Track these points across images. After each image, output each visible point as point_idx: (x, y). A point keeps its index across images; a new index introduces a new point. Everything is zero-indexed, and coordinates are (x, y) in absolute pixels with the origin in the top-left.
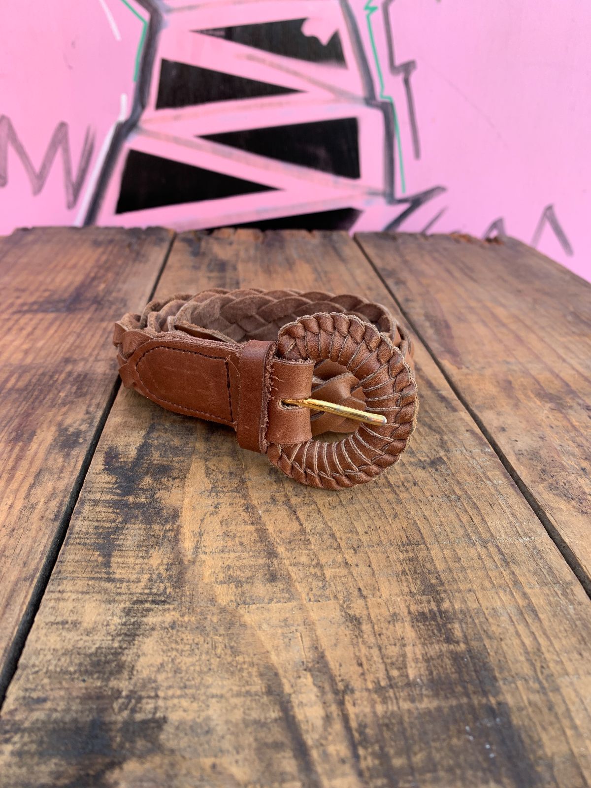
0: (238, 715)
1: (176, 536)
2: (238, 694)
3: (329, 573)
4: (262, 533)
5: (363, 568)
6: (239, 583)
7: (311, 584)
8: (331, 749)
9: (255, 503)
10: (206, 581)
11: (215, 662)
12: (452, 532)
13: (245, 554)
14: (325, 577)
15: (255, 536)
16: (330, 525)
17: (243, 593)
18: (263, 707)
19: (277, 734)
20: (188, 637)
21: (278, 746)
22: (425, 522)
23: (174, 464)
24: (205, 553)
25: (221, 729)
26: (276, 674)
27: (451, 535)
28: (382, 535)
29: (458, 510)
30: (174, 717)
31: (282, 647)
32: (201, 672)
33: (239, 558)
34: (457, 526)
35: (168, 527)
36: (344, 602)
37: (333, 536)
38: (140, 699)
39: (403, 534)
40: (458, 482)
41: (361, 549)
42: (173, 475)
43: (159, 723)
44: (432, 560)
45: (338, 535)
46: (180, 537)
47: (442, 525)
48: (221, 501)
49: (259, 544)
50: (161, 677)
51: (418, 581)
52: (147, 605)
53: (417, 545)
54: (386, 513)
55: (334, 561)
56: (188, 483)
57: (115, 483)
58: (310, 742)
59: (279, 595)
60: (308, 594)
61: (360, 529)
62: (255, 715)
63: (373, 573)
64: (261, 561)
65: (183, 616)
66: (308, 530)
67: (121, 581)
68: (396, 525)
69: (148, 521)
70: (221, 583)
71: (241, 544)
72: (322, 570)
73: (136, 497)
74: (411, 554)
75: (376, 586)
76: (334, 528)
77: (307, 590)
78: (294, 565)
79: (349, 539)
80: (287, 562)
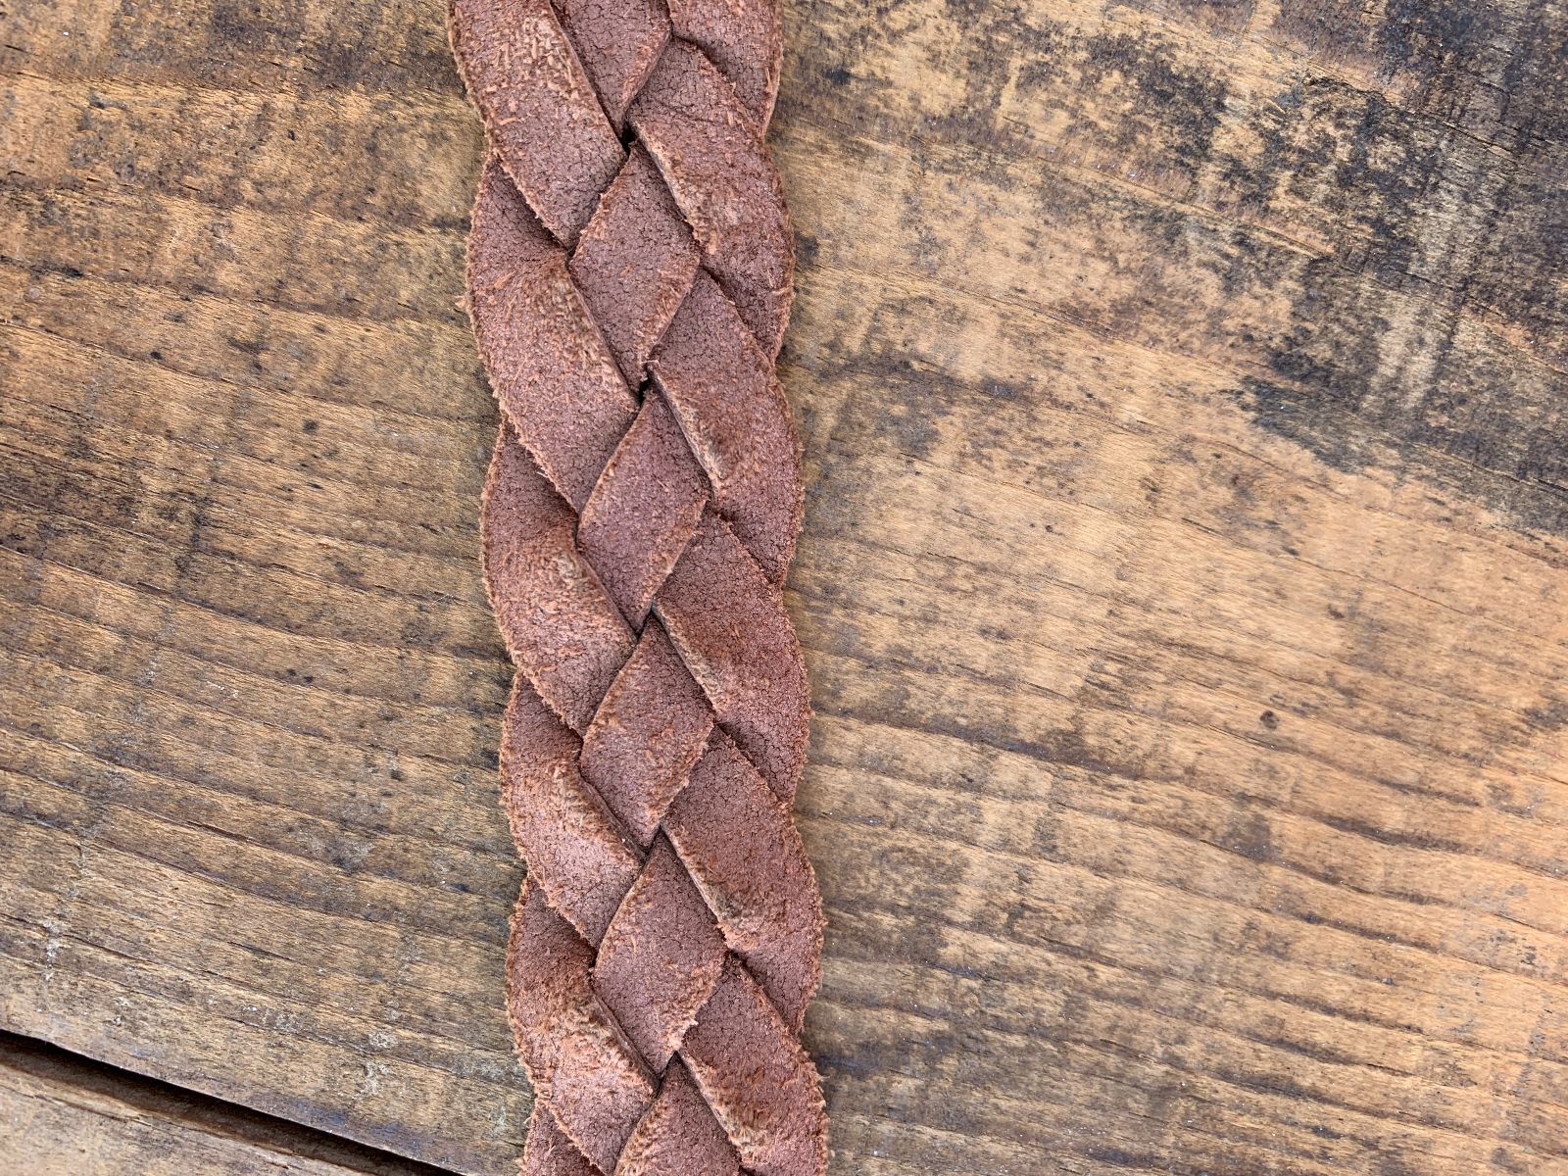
3: (184, 217)
5: (151, 332)
7: (156, 135)
12: (187, 721)
14: (169, 192)
16: (399, 324)
22: (275, 661)
27: (180, 708)
28: (282, 475)
29: (289, 817)
34: (210, 760)
36: (48, 203)
37: (347, 308)
39: (252, 549)
40: (436, 928)
44: (96, 573)
45: (334, 325)
47: (238, 711)
49: (401, 40)
51: (27, 471)
53: (182, 567)
54: (378, 555)
55: (224, 253)
59: (152, 18)
60: (124, 109)
61: (335, 415)
63: (122, 352)
64: (317, 17)
66: (406, 235)
68: (304, 552)
72: (201, 198)
74: (146, 518)
75: (70, 332)
76: (377, 331)
77: (142, 112)
78: (264, 117)
79: (307, 356)
80: (283, 102)
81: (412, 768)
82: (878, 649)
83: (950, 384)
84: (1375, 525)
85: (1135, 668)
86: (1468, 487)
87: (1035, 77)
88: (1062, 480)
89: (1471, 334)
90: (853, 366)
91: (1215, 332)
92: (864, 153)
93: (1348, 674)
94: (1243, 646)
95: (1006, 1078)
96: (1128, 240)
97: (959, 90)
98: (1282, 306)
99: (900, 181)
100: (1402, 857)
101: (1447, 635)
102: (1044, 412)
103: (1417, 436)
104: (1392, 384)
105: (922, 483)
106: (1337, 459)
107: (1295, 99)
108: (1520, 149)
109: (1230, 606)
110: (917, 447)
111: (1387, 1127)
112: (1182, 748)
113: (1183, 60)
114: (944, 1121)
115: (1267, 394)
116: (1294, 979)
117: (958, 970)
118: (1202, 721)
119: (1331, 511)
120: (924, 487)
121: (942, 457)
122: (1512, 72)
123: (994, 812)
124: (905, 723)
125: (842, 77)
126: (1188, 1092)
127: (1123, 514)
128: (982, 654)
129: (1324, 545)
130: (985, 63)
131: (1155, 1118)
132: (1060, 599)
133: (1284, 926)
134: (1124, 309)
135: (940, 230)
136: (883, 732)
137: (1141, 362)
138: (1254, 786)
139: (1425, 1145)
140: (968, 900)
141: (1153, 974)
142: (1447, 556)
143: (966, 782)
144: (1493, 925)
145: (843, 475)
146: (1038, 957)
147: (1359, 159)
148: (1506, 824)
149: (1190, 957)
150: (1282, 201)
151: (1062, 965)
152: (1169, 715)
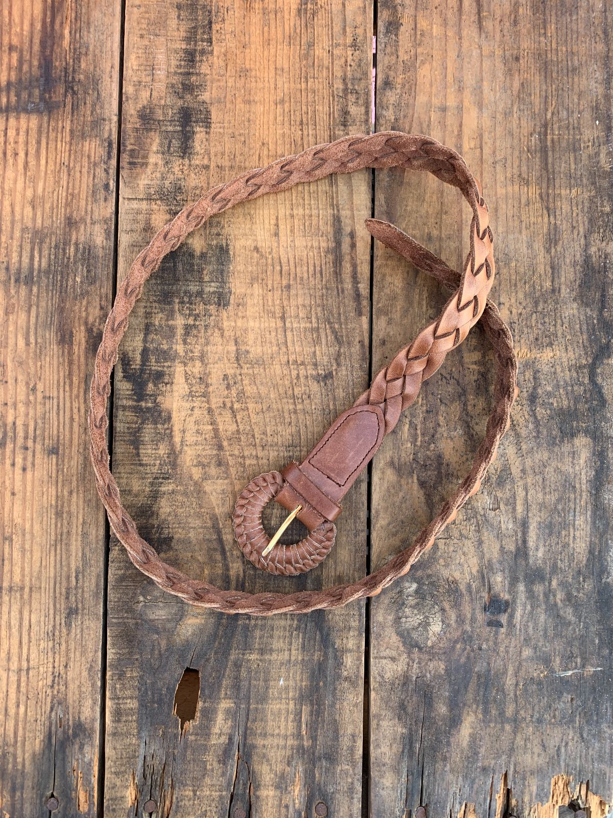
0: (201, 536)
1: (171, 433)
2: (202, 527)
3: (248, 462)
4: (216, 431)
5: (265, 461)
6: (204, 466)
7: (238, 469)
8: (235, 552)
9: (213, 406)
10: (188, 464)
11: (192, 511)
13: (207, 447)
14: (245, 465)
15: (212, 434)
16: (253, 428)
17: (205, 473)
18: (210, 534)
19: (215, 545)
20: (180, 498)
21: (215, 550)
23: (165, 369)
24: (187, 445)
25: (194, 542)
26: (217, 519)
28: (279, 437)
30: (176, 537)
31: (221, 505)
32: (186, 516)
33: (204, 449)
35: (166, 426)
37: (253, 436)
38: (162, 528)
39: (290, 438)
41: (267, 448)
42: (166, 381)
43: (171, 539)
45: (256, 436)
46: (173, 433)
48: (195, 405)
49: (214, 440)
50: (170, 518)
52: (160, 480)
53: (296, 447)
54: (286, 421)
55: (251, 455)
56: (175, 388)
57: (132, 390)
58: (227, 549)
59: (222, 475)
61: (269, 433)
62: (207, 537)
64: (215, 452)
65: (177, 486)
66: (241, 430)
67: (146, 465)
68: (289, 431)
69: (155, 423)
70: (196, 466)
71: (205, 439)
72: (245, 460)
73: (146, 403)
74: (291, 454)
76: (255, 430)
77: (235, 472)
78: (231, 455)
79: (262, 439)
80: (228, 453)
81: (313, 407)
82: (277, 348)
83: (237, 350)
84: (238, 284)
85: (269, 312)
86: (228, 272)
87: (192, 352)
88: (246, 330)
89: (207, 278)
90: (239, 364)
91: (218, 316)
92: (209, 372)
93: (260, 281)
94: (261, 298)
95: (331, 312)
96: (210, 332)
97: (197, 361)
98: (211, 307)
99: (212, 366)
100: (284, 265)
101: (250, 269)
102: (237, 336)
103: (223, 282)
104: (217, 288)
105: (252, 350)
106: (230, 293)
107: (182, 314)
108: (179, 280)
109: (256, 301)
110: (248, 352)
111: (322, 254)
112: (278, 302)
113: (183, 332)
114: (340, 319)
115: (224, 306)
116: (305, 275)
117: (318, 324)
118: (273, 300)
119: (238, 291)
120: (253, 349)
121: (248, 348)
122: (169, 285)
123: (295, 325)
124: (286, 341)
125: (200, 378)
126: (326, 285)
127: (248, 320)
128: (273, 334)
129: (243, 290)
130: (192, 359)
131: (331, 289)
132: (262, 325)
133: (298, 279)
134: (219, 329)
135: (217, 358)
136: (288, 344)
137: (225, 324)
138: (280, 290)
139: (323, 248)
140: (308, 325)
141: (311, 296)
142: (239, 272)
143: (292, 330)
144: (289, 248)
145: (255, 361)
146: (313, 313)
147: (188, 303)
148: (274, 251)
149: (307, 291)
150: (197, 311)
151: (313, 309)
152: (274, 305)
